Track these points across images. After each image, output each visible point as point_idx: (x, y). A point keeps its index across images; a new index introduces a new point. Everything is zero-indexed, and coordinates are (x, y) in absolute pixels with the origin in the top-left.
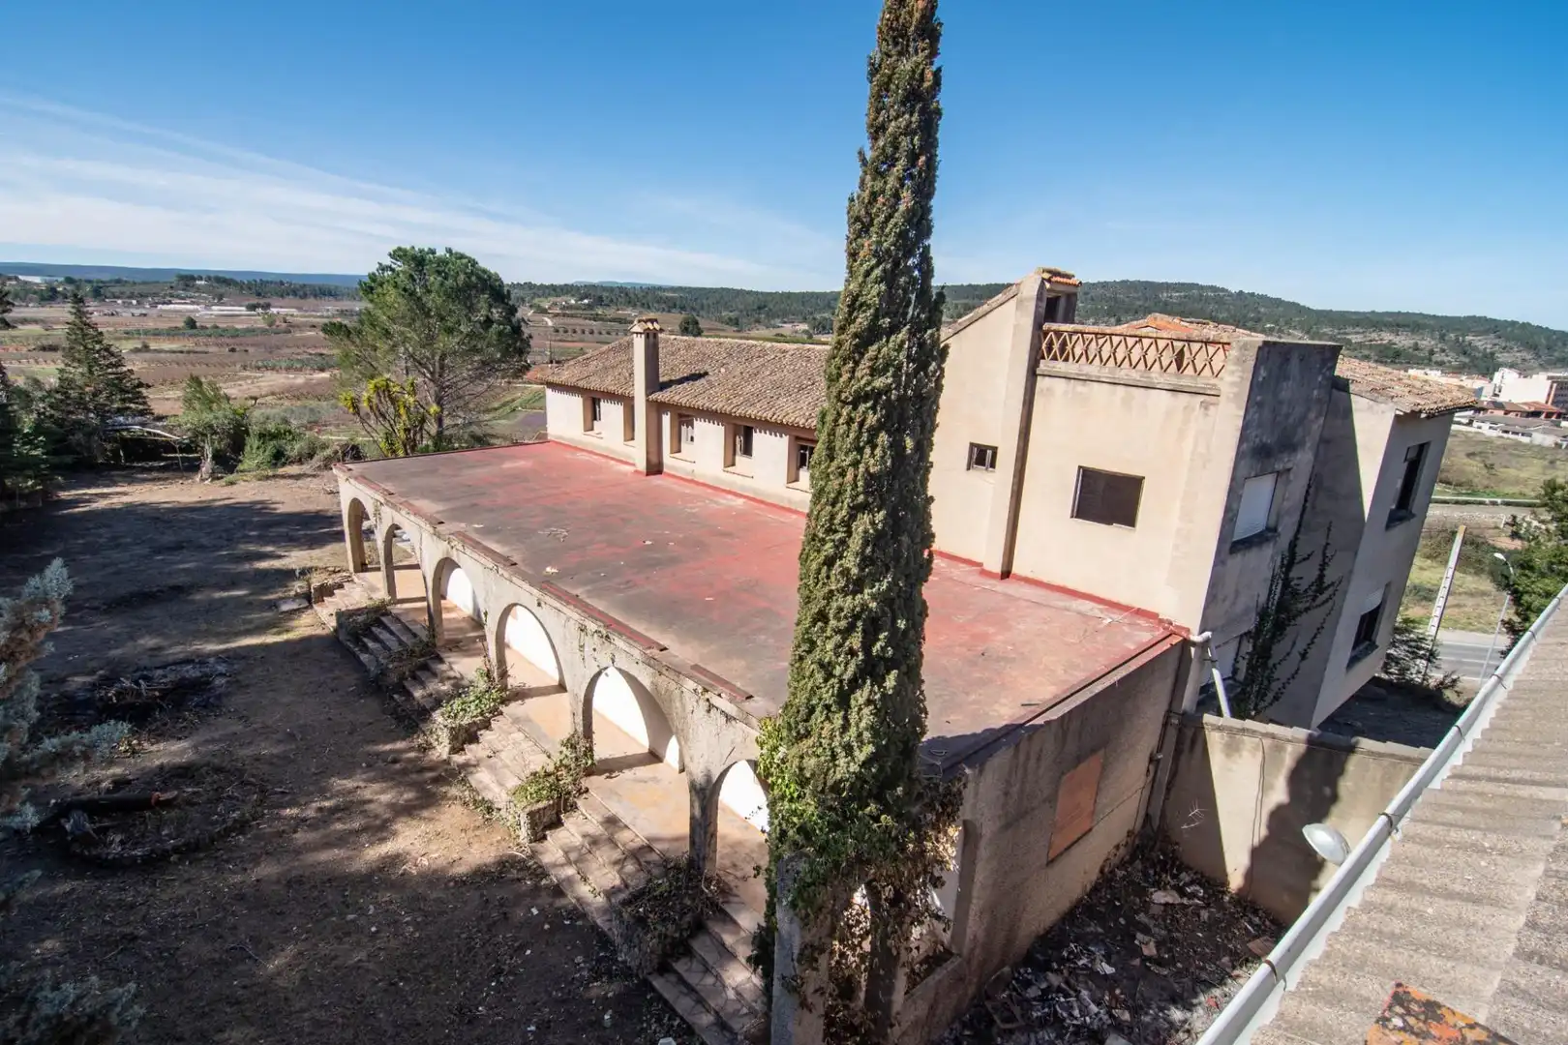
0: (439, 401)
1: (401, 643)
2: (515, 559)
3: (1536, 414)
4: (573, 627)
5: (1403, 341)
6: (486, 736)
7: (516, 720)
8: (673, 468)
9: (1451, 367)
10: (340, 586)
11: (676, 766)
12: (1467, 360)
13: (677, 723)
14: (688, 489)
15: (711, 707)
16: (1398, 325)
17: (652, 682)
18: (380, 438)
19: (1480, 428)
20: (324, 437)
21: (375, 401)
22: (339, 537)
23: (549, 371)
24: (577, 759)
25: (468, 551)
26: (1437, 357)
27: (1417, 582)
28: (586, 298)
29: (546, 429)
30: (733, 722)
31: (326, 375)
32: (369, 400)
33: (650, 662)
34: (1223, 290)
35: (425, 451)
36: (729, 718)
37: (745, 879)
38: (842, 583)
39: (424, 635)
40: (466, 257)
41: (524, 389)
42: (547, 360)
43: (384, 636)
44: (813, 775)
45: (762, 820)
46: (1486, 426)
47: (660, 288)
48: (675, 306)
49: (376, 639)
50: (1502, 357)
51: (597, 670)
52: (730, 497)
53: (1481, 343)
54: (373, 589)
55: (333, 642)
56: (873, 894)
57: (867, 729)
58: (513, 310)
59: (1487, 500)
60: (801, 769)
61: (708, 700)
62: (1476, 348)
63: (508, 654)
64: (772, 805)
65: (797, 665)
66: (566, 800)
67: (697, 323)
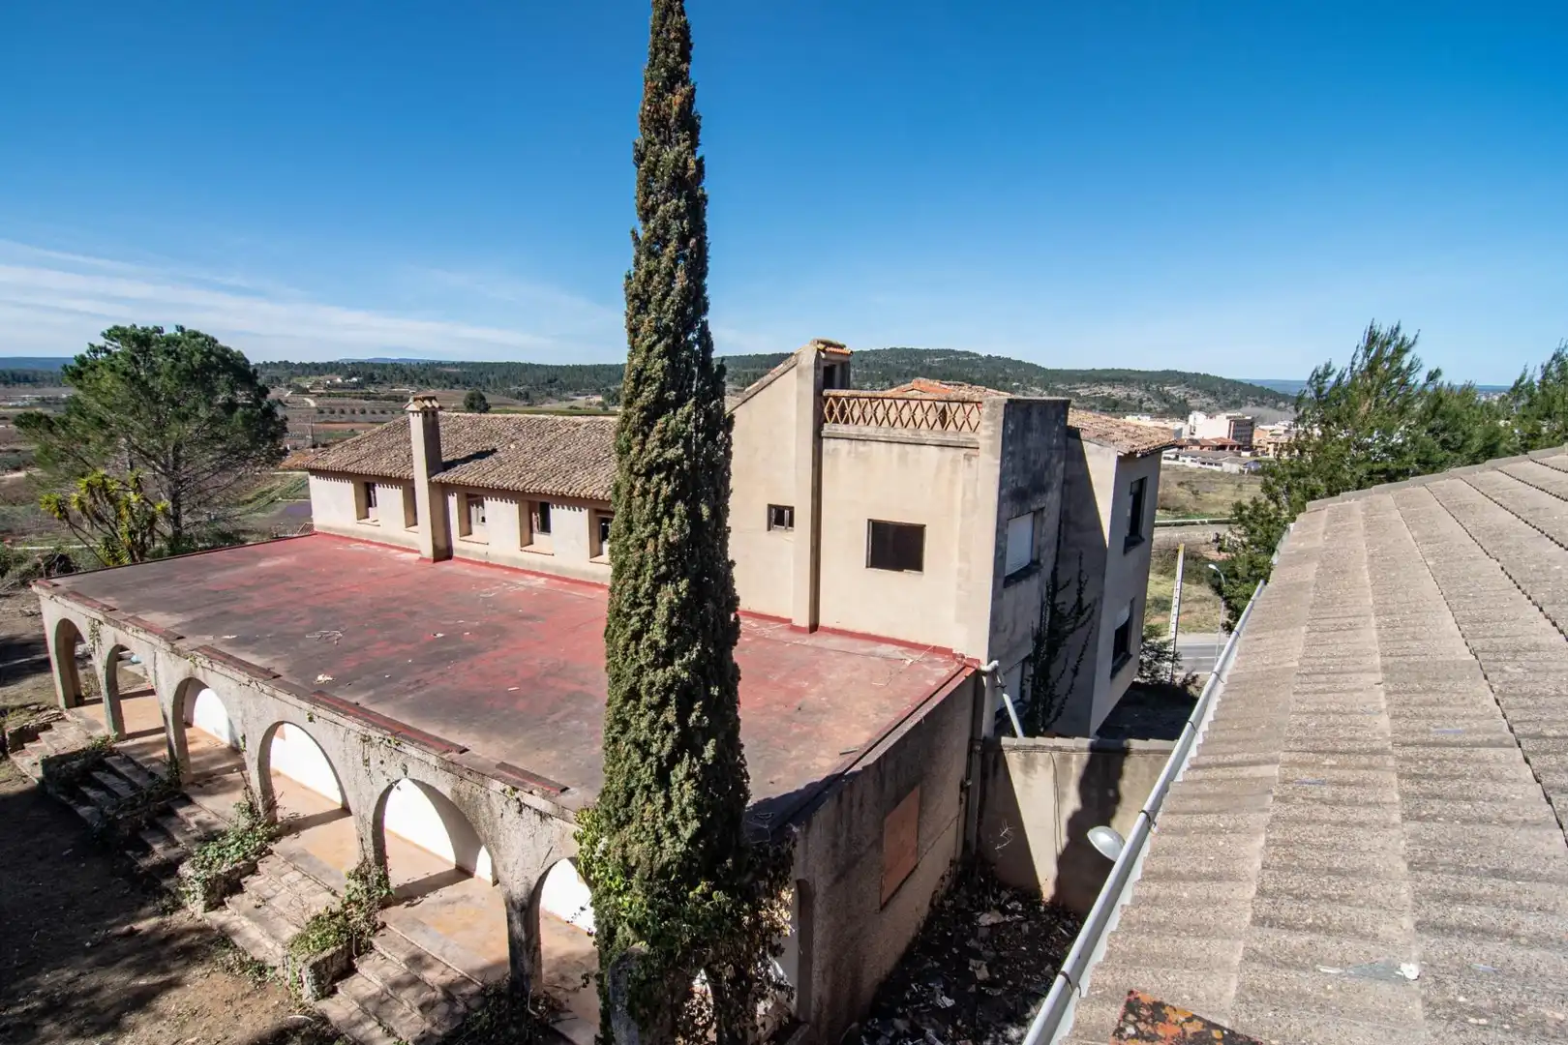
0: (175, 499)
1: (133, 786)
2: (277, 671)
3: (1223, 447)
4: (354, 741)
5: (1119, 392)
6: (252, 883)
7: (290, 858)
8: (467, 552)
9: (1156, 412)
10: (47, 727)
11: (490, 879)
12: (1167, 406)
13: (484, 831)
14: (484, 573)
15: (522, 807)
17: (453, 790)
18: (97, 543)
19: (1184, 461)
20: (20, 549)
21: (89, 502)
22: (44, 666)
23: (313, 457)
24: (369, 891)
25: (217, 668)
26: (1145, 405)
27: (1156, 595)
28: (355, 375)
29: (311, 520)
30: (549, 820)
31: (22, 474)
32: (80, 502)
33: (448, 767)
34: (975, 355)
35: (158, 555)
36: (543, 816)
37: (576, 990)
38: (652, 657)
39: (163, 773)
40: (202, 336)
41: (280, 478)
42: (309, 443)
43: (110, 780)
44: (638, 862)
45: (587, 921)
46: (1188, 459)
47: (440, 364)
48: (458, 382)
49: (100, 786)
50: (1192, 402)
51: (386, 785)
52: (530, 577)
53: (1177, 392)
54: (93, 725)
55: (37, 796)
56: (714, 978)
57: (689, 804)
58: (264, 391)
59: (1198, 521)
60: (625, 858)
61: (518, 800)
62: (1173, 396)
63: (275, 783)
64: (596, 902)
65: (612, 748)
66: (358, 941)
67: (483, 398)
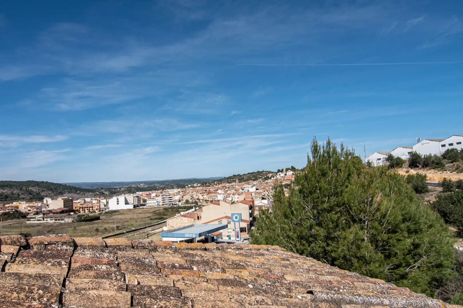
3: (62, 212)
5: (7, 191)
9: (27, 199)
16: (3, 186)
19: (47, 220)
26: (21, 196)
46: (49, 219)
50: (43, 194)
53: (35, 189)
62: (33, 191)
